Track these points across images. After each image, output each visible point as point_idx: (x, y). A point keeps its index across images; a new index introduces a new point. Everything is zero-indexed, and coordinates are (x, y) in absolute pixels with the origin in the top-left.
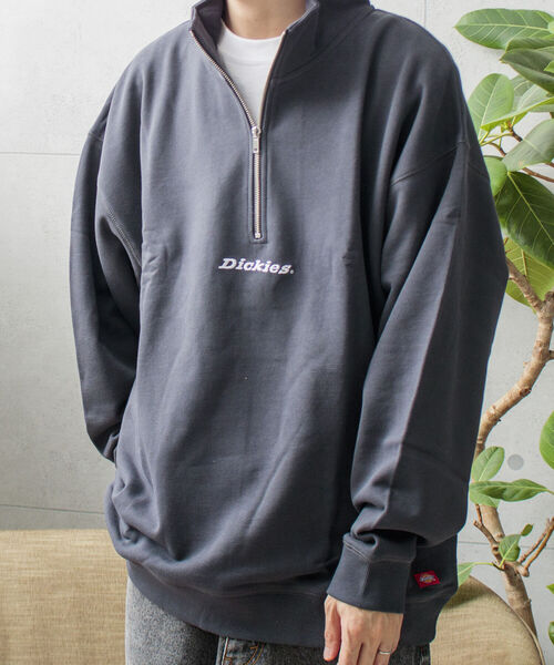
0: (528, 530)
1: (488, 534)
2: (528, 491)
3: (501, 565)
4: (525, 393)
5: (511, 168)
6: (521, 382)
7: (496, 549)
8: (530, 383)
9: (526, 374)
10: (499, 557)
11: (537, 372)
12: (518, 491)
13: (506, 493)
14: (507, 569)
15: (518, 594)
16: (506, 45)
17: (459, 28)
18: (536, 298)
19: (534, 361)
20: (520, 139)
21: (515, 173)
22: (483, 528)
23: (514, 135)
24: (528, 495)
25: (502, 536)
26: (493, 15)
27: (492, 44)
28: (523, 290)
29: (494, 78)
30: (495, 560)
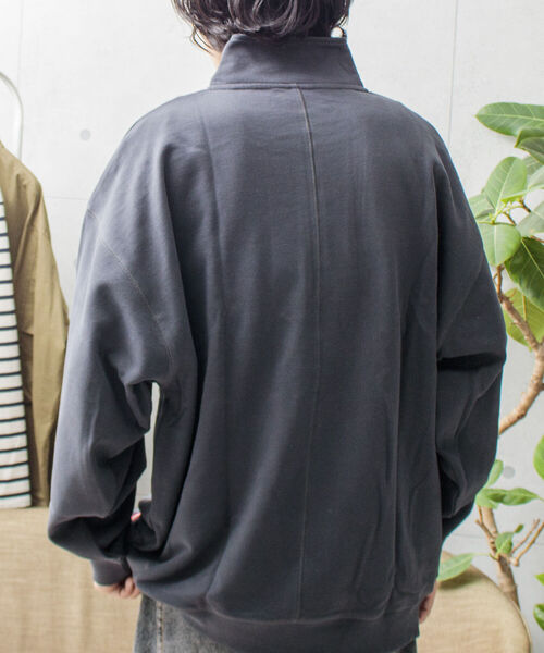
0: (520, 528)
1: (486, 530)
2: (523, 498)
3: (497, 557)
4: (521, 417)
5: (523, 234)
6: (518, 408)
7: (493, 543)
8: (526, 409)
9: (523, 401)
10: (495, 549)
11: (532, 400)
12: (515, 497)
13: (505, 499)
14: (501, 559)
15: (508, 580)
16: (518, 132)
17: (480, 117)
18: (535, 340)
19: (530, 391)
20: (529, 211)
21: (526, 239)
22: (483, 525)
23: (525, 207)
24: (523, 501)
25: (496, 532)
26: (508, 108)
27: (505, 131)
28: (524, 333)
29: (511, 160)
30: (492, 552)
